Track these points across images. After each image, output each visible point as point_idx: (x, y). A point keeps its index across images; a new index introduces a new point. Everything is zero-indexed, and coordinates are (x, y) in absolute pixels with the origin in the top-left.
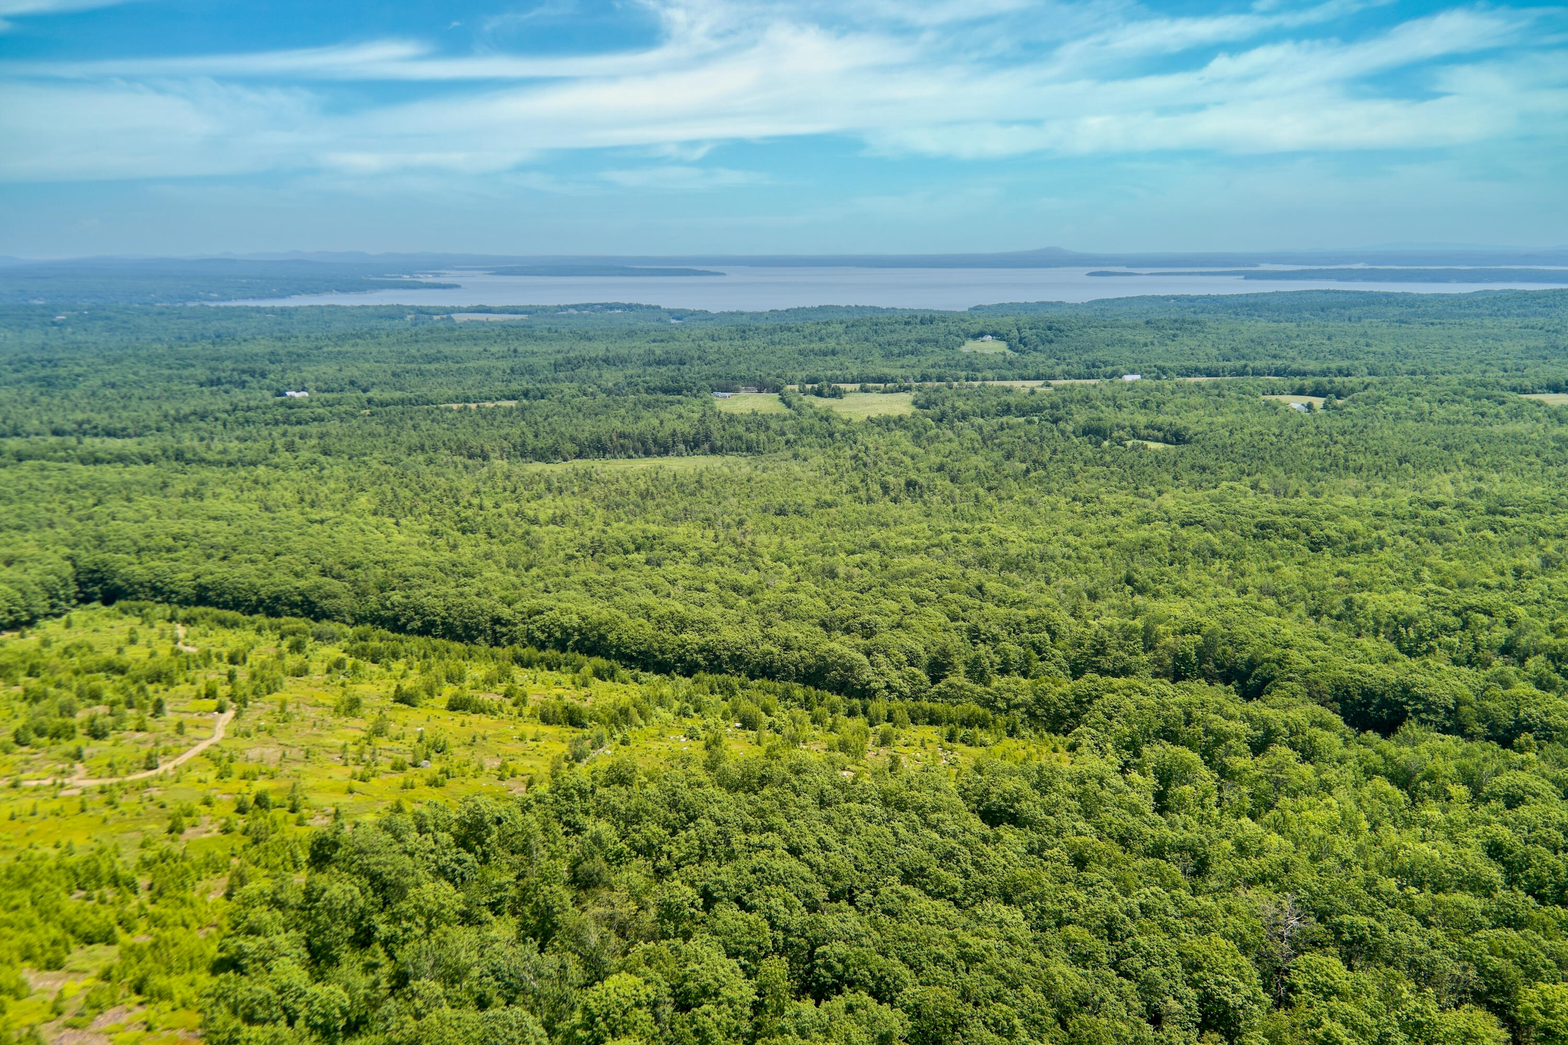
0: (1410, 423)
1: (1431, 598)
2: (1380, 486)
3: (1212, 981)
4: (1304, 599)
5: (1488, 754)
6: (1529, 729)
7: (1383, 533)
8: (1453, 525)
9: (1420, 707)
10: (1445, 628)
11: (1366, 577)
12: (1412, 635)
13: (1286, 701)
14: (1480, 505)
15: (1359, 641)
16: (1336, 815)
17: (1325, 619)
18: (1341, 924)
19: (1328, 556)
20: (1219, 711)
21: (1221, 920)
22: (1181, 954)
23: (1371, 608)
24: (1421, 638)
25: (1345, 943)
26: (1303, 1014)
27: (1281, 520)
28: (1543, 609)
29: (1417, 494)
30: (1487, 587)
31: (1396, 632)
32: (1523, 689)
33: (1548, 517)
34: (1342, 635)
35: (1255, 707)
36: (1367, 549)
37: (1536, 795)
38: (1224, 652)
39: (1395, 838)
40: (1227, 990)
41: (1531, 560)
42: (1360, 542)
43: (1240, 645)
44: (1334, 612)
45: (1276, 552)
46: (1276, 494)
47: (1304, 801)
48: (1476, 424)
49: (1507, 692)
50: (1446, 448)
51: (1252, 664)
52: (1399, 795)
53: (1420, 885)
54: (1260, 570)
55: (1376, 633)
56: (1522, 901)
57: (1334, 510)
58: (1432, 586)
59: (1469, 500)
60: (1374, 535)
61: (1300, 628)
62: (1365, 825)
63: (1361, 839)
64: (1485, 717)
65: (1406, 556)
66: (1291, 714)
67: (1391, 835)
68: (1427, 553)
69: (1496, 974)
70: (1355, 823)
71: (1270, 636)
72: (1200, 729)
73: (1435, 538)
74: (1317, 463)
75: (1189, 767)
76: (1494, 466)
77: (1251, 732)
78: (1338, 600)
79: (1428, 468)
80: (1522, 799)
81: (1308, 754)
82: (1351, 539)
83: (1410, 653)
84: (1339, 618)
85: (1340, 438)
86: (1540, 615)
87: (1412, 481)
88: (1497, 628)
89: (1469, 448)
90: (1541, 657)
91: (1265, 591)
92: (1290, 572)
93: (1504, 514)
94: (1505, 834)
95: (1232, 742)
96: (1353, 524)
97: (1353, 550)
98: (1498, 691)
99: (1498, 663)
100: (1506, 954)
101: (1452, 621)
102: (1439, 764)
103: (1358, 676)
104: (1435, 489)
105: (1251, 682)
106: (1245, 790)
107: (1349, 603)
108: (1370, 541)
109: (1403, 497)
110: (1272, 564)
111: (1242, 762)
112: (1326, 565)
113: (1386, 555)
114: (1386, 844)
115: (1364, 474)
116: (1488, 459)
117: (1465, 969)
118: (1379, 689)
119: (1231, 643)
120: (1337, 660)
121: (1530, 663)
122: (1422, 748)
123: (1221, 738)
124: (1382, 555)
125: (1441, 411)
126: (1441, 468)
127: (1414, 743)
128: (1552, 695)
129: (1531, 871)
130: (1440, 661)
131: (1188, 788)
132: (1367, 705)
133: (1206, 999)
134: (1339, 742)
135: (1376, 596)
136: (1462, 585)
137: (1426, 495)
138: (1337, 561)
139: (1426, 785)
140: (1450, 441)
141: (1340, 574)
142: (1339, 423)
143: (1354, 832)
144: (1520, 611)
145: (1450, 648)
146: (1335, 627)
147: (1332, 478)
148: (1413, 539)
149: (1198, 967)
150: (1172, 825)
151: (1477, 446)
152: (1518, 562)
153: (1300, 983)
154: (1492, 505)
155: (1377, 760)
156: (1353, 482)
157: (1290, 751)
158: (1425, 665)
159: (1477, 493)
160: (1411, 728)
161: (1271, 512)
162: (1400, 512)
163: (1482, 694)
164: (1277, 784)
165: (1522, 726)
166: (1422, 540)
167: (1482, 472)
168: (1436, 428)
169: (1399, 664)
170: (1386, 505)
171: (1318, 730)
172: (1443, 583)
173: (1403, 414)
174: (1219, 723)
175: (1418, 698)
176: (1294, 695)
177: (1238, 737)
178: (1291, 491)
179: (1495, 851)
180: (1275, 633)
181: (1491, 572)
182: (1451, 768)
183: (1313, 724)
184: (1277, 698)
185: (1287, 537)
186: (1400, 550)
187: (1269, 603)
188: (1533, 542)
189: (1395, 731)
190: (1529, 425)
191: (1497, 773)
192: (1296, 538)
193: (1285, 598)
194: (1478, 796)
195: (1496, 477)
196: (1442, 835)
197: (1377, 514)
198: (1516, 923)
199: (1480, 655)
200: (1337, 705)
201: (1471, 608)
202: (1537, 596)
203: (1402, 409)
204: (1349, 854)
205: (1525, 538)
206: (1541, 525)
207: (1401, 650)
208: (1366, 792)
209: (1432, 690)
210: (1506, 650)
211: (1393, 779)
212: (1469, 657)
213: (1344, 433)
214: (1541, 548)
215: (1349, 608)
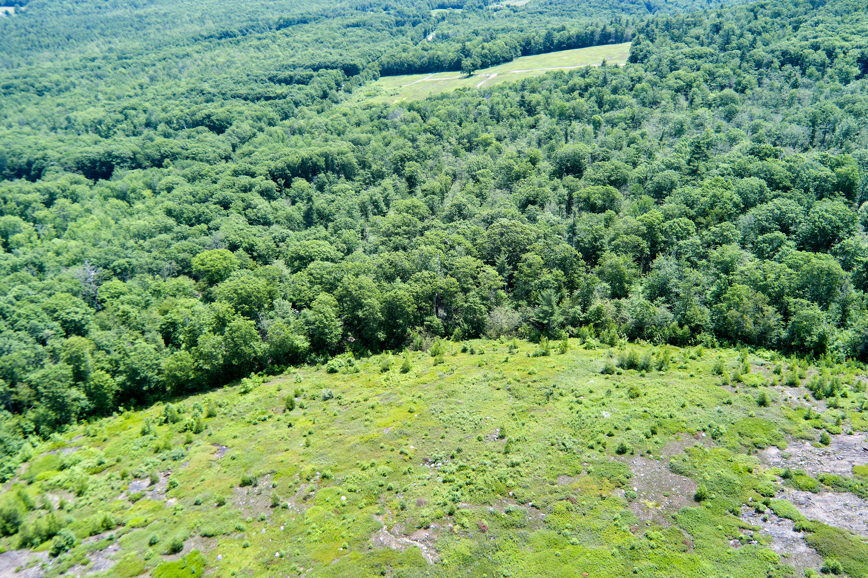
0: (65, 17)
1: (107, 107)
2: (62, 54)
3: (64, 314)
4: (45, 123)
5: (154, 173)
6: (167, 157)
7: (72, 79)
8: (104, 68)
9: (118, 161)
10: (118, 121)
11: (72, 104)
12: (105, 128)
13: (54, 176)
14: (114, 56)
15: (80, 137)
16: (98, 222)
17: (59, 130)
18: (115, 266)
19: (49, 97)
20: (20, 191)
21: (58, 286)
22: (44, 309)
23: (80, 119)
24: (109, 129)
25: (120, 273)
26: (111, 309)
27: (15, 82)
28: (157, 102)
29: (82, 55)
30: (130, 97)
31: (97, 128)
32: (159, 140)
33: (145, 57)
34: (71, 136)
35: (39, 184)
36: (67, 89)
37: (177, 184)
38: (12, 161)
39: (127, 223)
40: (72, 314)
41: (145, 80)
42: (62, 86)
43: (20, 155)
44: (63, 126)
45: (20, 100)
46: (7, 68)
47: (80, 221)
48: (98, 13)
49: (153, 143)
50: (88, 28)
51: (29, 164)
52: (123, 204)
53: (144, 238)
54: (15, 112)
55: (87, 131)
56: (184, 228)
57: (43, 71)
58: (106, 102)
59: (107, 54)
60: (68, 81)
61: (48, 139)
62: (112, 222)
63: (112, 228)
64: (148, 157)
65: (88, 89)
66: (59, 182)
67: (125, 222)
68: (97, 85)
69: (183, 260)
70: (108, 223)
71: (34, 146)
72: (13, 204)
73: (99, 77)
74: (23, 46)
75: (15, 225)
76: (114, 35)
77: (42, 197)
78: (62, 119)
79: (83, 40)
80: (173, 188)
81: (75, 199)
82: (57, 85)
83: (107, 137)
84: (66, 128)
85: (31, 30)
86: (156, 104)
87: (77, 49)
88: (140, 115)
89: (99, 27)
90: (163, 124)
91: (21, 124)
92: (31, 110)
93: (126, 58)
94: (170, 204)
95: (34, 205)
96: (55, 77)
97: (60, 91)
98: (149, 143)
99: (146, 132)
100: (184, 251)
101: (120, 117)
102: (134, 184)
103: (85, 154)
104: (90, 51)
105: (33, 173)
106: (50, 226)
107: (68, 119)
108: (67, 84)
109: (75, 58)
110: (20, 107)
111: (42, 213)
112: (50, 101)
113: (78, 90)
114: (124, 227)
115: (51, 48)
116: (110, 31)
117: (171, 263)
118: (97, 158)
119: (14, 155)
120: (72, 149)
121: (159, 128)
122: (125, 179)
123: (27, 205)
124: (76, 91)
125: (79, 8)
126: (89, 39)
127: (121, 178)
128: (171, 139)
129: (185, 216)
130: (120, 136)
131: (18, 235)
132: (94, 168)
133: (64, 323)
134: (87, 188)
135: (80, 113)
136: (118, 98)
137: (86, 55)
138: (54, 98)
139: (133, 195)
140: (88, 24)
141: (58, 105)
142: (28, 21)
143: (109, 227)
144: (147, 105)
145: (124, 130)
146: (66, 133)
147: (35, 53)
148: (88, 79)
149: (55, 311)
150: (17, 255)
151: (102, 25)
152: (139, 81)
153: (105, 297)
154: (119, 54)
155: (108, 191)
156: (47, 54)
157: (65, 200)
158: (115, 140)
159: (111, 50)
160: (117, 171)
161: (8, 78)
162: (77, 66)
163: (143, 147)
164: (65, 218)
165: (164, 157)
166: (92, 79)
167: (109, 39)
168: (79, 18)
169: (102, 143)
170: (69, 64)
171: (75, 186)
172: (110, 99)
173: (60, 12)
174: (22, 197)
175: (117, 157)
176: (57, 172)
177: (36, 201)
178: (15, 65)
179: (169, 213)
180: (36, 144)
181: (129, 89)
182: (141, 184)
183: (71, 183)
184: (48, 176)
185: (23, 90)
186: (84, 87)
187: (27, 129)
188: (143, 70)
189: (111, 175)
190: (122, 11)
191: (160, 180)
192: (28, 91)
193: (34, 125)
194: (156, 193)
195: (116, 40)
196: (146, 214)
197: (66, 69)
198: (185, 238)
199: (137, 130)
200: (81, 172)
201: (126, 108)
202: (152, 96)
203: (59, 9)
204: (110, 236)
205: (139, 69)
206: (144, 61)
207: (102, 136)
208: (108, 206)
209: (121, 151)
210: (148, 125)
211: (117, 197)
212: (133, 132)
213: (32, 27)
214: (147, 73)
215: (69, 122)
